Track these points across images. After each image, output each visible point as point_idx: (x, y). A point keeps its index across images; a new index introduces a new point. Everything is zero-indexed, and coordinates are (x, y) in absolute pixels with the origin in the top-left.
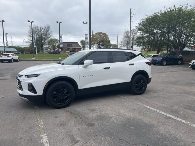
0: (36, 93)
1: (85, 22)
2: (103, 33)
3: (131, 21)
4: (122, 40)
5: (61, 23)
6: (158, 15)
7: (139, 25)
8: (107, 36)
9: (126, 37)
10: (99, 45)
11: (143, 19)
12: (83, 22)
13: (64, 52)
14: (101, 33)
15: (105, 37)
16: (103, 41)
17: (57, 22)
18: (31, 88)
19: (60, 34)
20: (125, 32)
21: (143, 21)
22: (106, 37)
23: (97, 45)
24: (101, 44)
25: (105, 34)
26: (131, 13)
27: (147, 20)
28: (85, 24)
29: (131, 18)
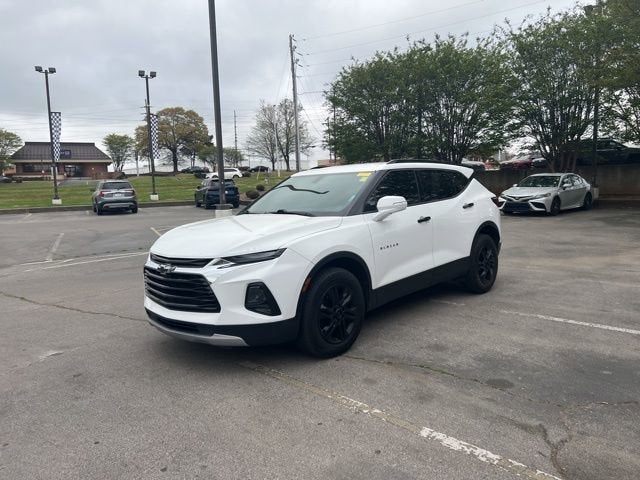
0: (278, 312)
1: (147, 73)
2: (186, 110)
3: (294, 76)
4: (253, 135)
5: (52, 71)
6: (386, 61)
7: (335, 88)
8: (201, 120)
9: (263, 125)
10: (174, 150)
11: (345, 72)
12: (141, 74)
13: (41, 179)
14: (179, 110)
15: (192, 125)
16: (187, 139)
17: (39, 69)
18: (259, 297)
19: (50, 113)
20: (259, 107)
21: (344, 78)
22: (196, 124)
23: (168, 150)
24: (181, 147)
25: (191, 114)
26: (292, 50)
27: (358, 73)
28: (147, 78)
29: (293, 64)
